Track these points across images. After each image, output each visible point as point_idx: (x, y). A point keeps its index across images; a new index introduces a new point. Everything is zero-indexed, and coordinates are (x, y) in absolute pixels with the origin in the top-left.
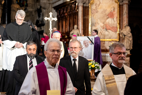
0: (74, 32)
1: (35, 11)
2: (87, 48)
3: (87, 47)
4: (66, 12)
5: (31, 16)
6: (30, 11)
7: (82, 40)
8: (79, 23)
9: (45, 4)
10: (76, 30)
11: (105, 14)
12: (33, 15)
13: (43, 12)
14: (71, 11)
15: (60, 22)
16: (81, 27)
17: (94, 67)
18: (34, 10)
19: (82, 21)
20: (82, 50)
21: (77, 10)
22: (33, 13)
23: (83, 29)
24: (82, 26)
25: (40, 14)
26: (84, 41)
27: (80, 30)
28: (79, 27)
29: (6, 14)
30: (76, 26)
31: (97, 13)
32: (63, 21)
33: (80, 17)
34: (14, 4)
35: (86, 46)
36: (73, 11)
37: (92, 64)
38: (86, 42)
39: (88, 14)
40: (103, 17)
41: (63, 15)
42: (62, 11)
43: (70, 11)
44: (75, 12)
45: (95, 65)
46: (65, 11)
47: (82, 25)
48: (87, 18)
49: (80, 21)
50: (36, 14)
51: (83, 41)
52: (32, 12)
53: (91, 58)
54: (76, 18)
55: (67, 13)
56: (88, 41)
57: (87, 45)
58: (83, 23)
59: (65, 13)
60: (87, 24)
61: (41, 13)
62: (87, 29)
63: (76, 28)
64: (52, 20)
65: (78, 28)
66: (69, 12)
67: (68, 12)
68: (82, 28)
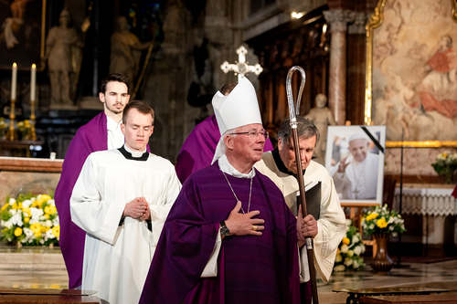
0: (315, 119)
1: (188, 55)
2: (361, 165)
3: (360, 161)
4: (289, 56)
5: (175, 70)
6: (171, 55)
7: (344, 139)
8: (330, 88)
9: (219, 30)
10: (322, 111)
11: (419, 57)
12: (179, 69)
13: (212, 58)
14: (306, 50)
15: (268, 89)
16: (340, 100)
17: (385, 225)
18: (184, 51)
19: (344, 82)
20: (344, 171)
21: (326, 49)
22: (182, 61)
23: (344, 106)
24: (343, 98)
25: (204, 65)
26: (351, 143)
27: (336, 112)
28: (331, 101)
29: (96, 63)
30: (321, 98)
31: (391, 54)
32: (279, 85)
33: (335, 68)
34: (120, 31)
35: (359, 156)
36: (312, 53)
37: (379, 218)
38: (357, 146)
39: (363, 60)
40: (413, 68)
41: (277, 66)
42: (276, 53)
43: (302, 52)
44: (317, 53)
45: (387, 220)
46: (285, 54)
47: (343, 95)
48: (358, 71)
49: (334, 80)
50: (190, 65)
51: (348, 140)
52: (175, 59)
53: (374, 198)
54: (320, 75)
55: (293, 59)
56: (366, 142)
57: (362, 156)
58: (344, 88)
59: (284, 60)
60: (358, 92)
61: (207, 62)
62: (357, 108)
63: (323, 105)
64: (247, 71)
65: (327, 105)
66: (299, 55)
67: (294, 55)
68: (343, 103)
